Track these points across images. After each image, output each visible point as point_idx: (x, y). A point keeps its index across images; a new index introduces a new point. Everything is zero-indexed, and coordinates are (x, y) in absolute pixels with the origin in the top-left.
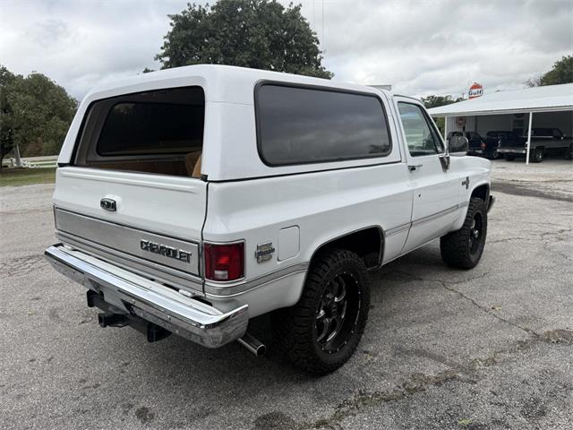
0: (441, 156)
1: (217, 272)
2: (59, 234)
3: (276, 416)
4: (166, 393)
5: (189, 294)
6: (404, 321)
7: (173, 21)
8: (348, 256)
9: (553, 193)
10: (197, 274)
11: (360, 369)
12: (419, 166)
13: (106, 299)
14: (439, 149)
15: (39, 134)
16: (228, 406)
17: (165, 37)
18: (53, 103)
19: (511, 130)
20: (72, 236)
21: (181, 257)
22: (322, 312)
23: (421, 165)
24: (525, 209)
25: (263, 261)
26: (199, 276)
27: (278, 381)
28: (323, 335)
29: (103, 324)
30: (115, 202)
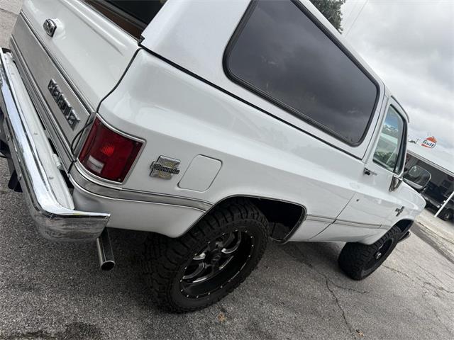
0: (395, 176)
1: (91, 159)
3: (93, 331)
4: (13, 242)
6: (276, 298)
8: (258, 218)
9: (446, 251)
11: (207, 325)
12: (373, 173)
14: (397, 169)
16: (58, 291)
19: (438, 185)
21: (69, 119)
22: (203, 255)
23: (376, 174)
24: (419, 252)
25: (155, 176)
26: (73, 150)
27: (124, 293)
28: (191, 276)
30: (56, 27)
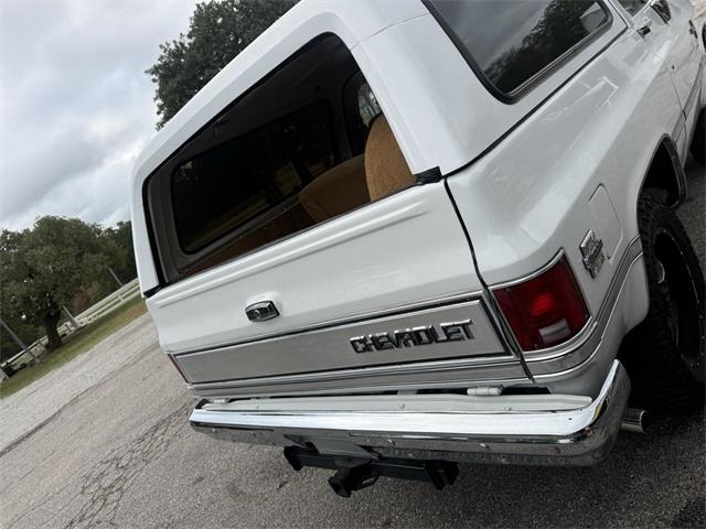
1: (543, 332)
2: (197, 389)
5: (495, 391)
7: (154, 76)
10: (502, 350)
13: (322, 451)
15: (79, 282)
17: (155, 99)
18: (75, 241)
20: (220, 384)
21: (448, 335)
26: (507, 353)
29: (344, 492)
30: (271, 302)
